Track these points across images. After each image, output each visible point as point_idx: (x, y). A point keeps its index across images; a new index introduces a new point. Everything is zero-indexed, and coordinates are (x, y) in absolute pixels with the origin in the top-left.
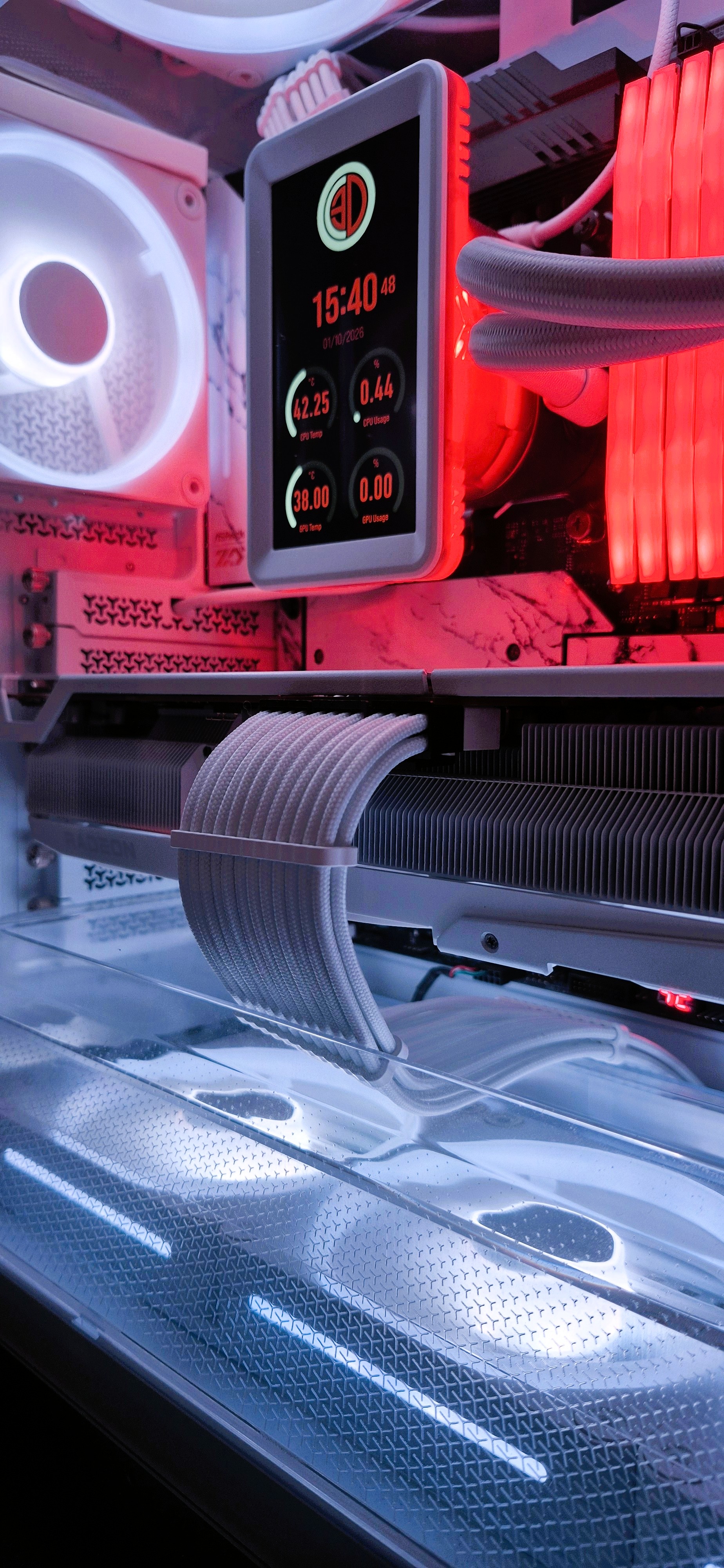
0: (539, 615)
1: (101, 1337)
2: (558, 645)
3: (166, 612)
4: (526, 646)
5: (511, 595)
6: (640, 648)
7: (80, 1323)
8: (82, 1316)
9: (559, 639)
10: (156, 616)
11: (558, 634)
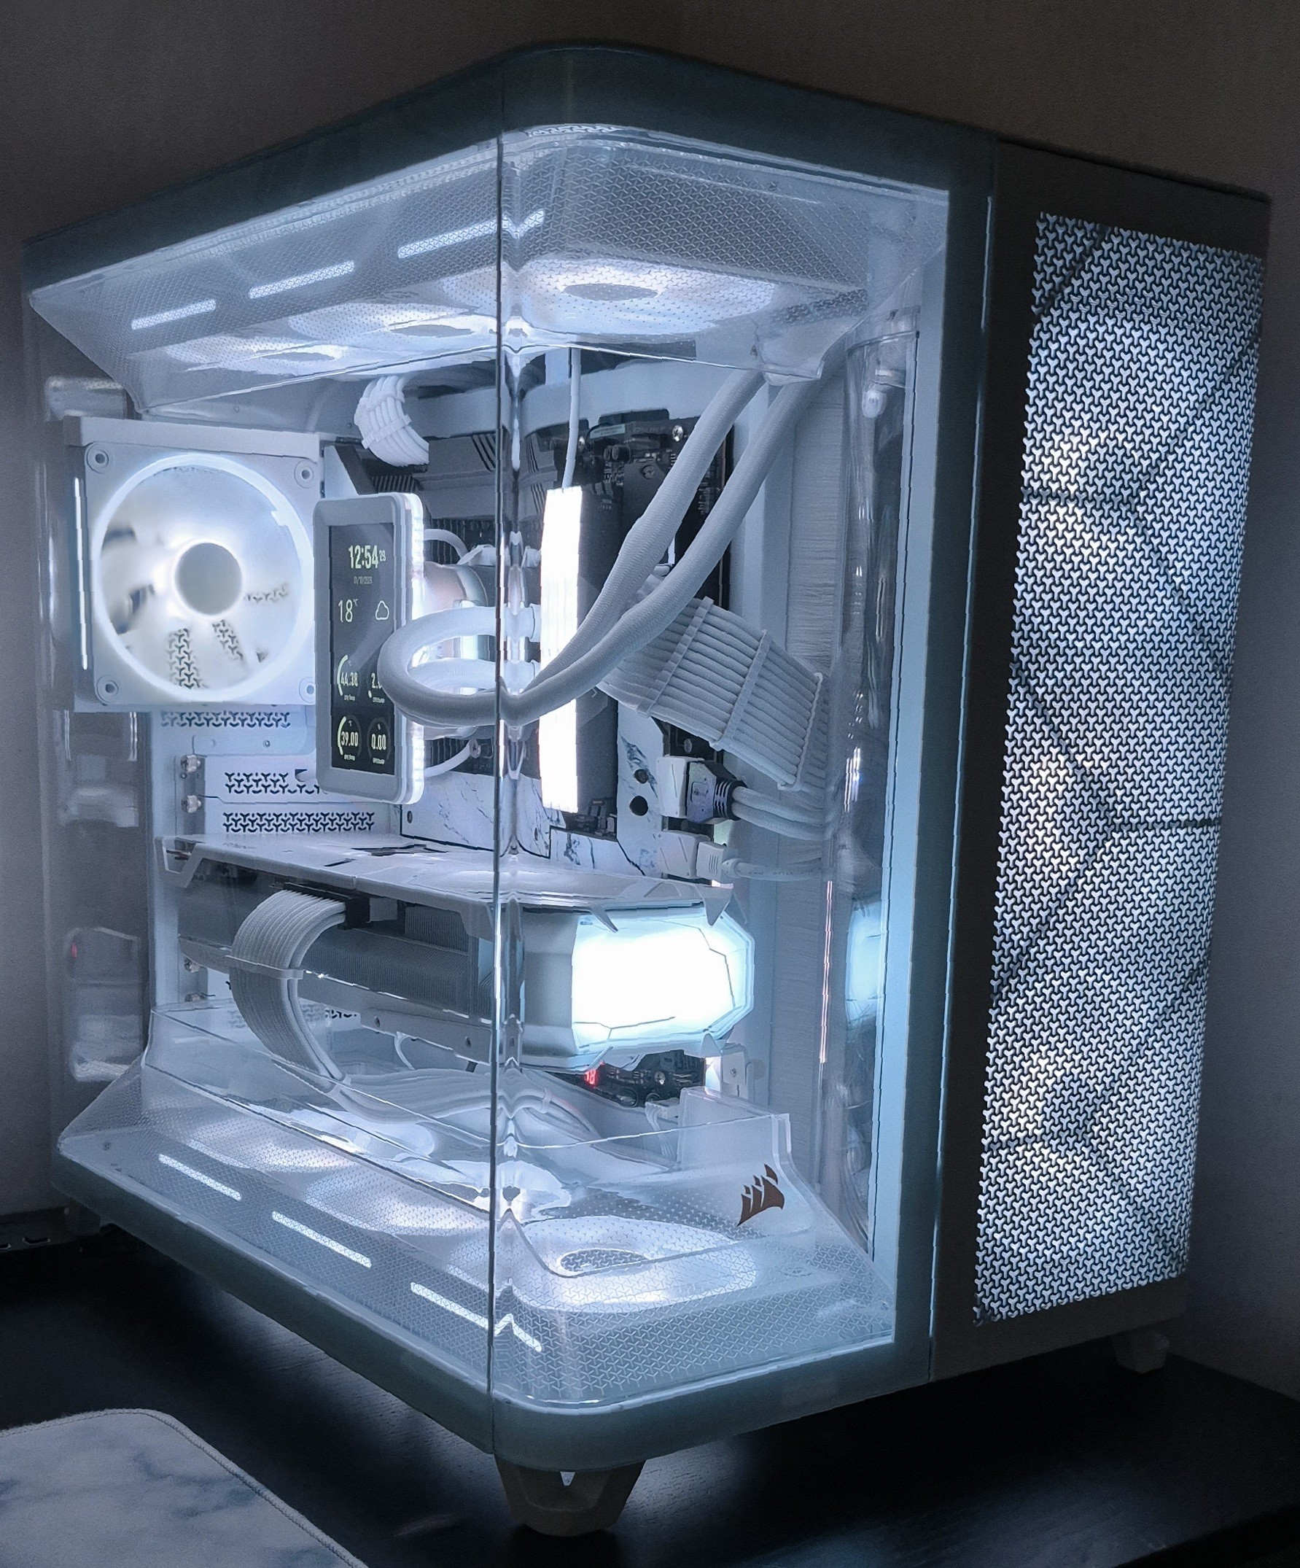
10: (284, 785)
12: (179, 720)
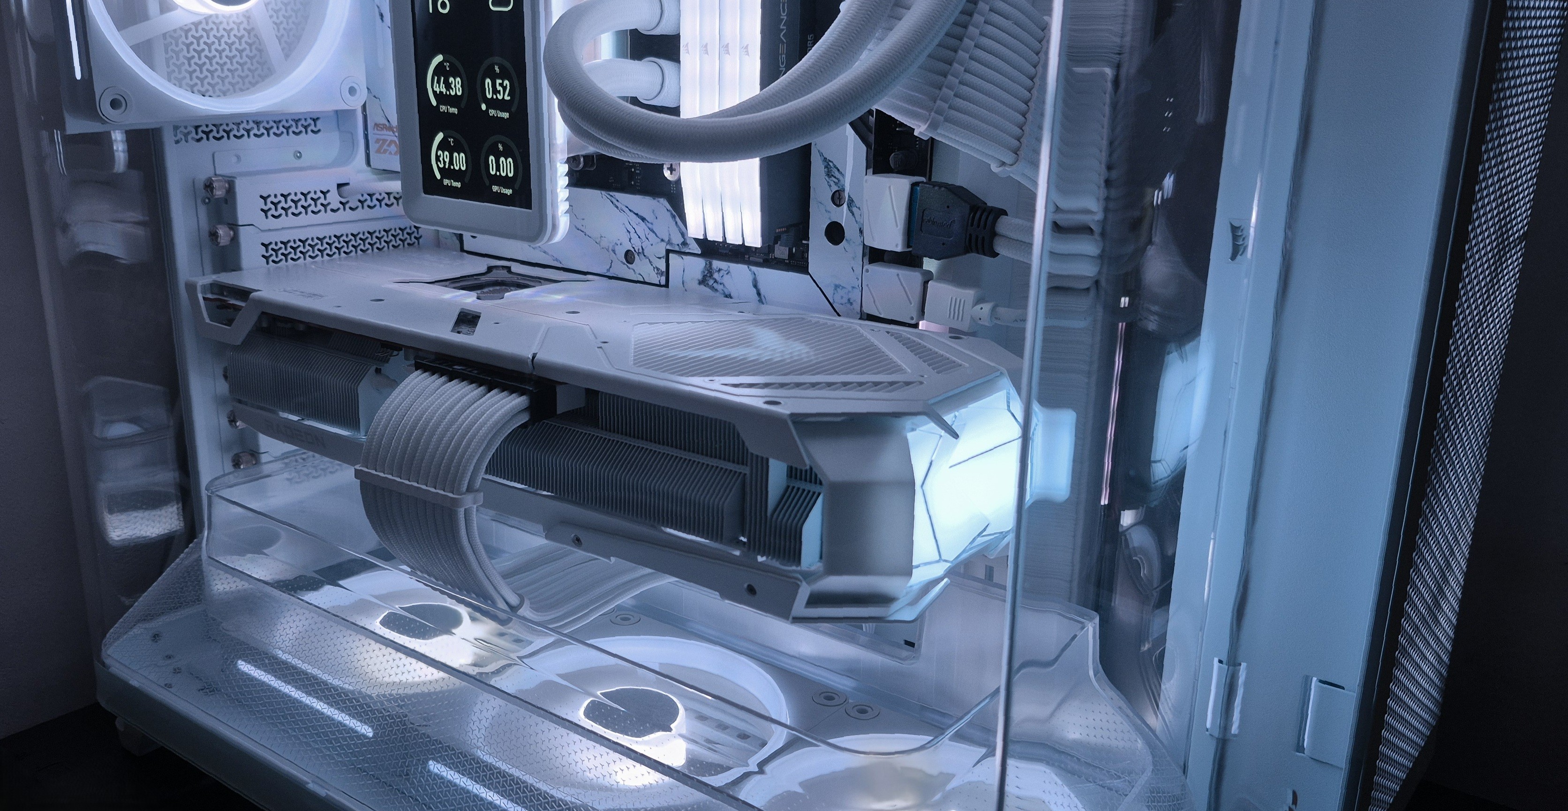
0: (648, 231)
1: (327, 795)
2: (663, 257)
3: (334, 199)
4: (639, 253)
5: (626, 210)
6: (720, 270)
7: (311, 786)
8: (313, 782)
9: (664, 253)
10: (325, 203)
11: (661, 250)
12: (193, 134)
